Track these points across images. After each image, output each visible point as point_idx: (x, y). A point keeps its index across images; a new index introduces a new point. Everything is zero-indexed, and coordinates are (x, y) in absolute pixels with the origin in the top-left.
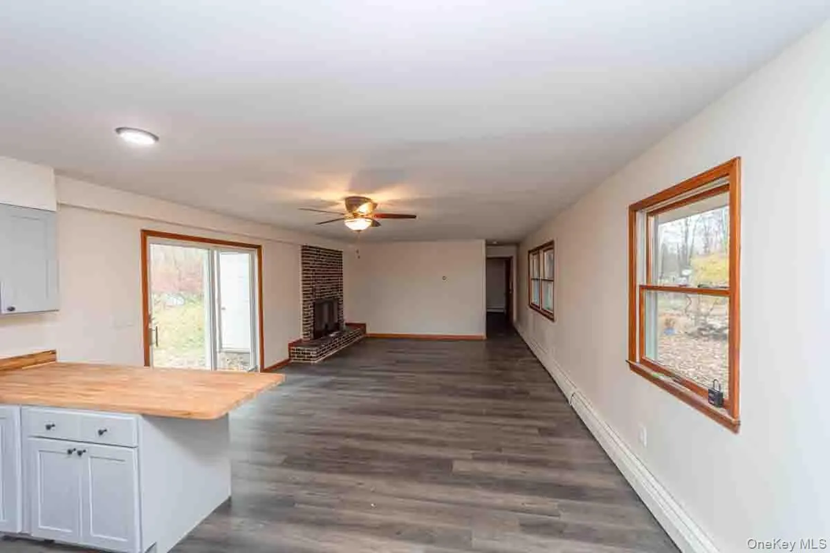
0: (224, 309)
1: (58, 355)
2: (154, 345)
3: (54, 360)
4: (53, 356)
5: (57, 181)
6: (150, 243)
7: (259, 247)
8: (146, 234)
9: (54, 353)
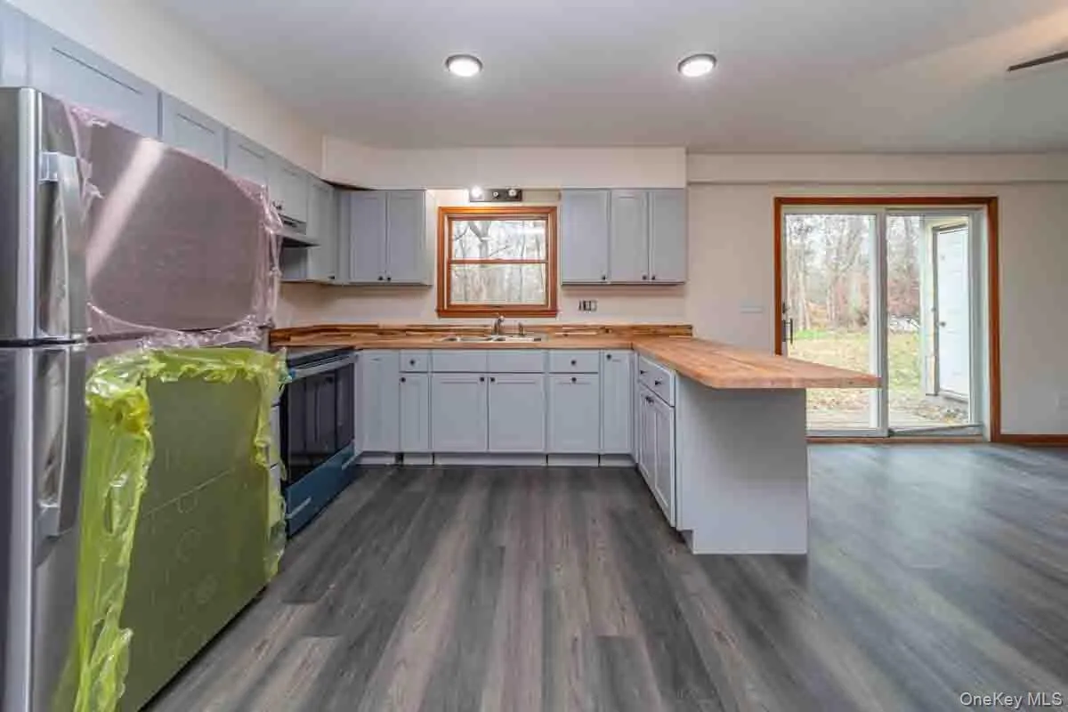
0: (943, 324)
1: (694, 331)
2: (789, 342)
3: (691, 335)
4: (689, 331)
5: (688, 162)
6: (785, 214)
7: (991, 202)
8: (779, 202)
9: (690, 327)
